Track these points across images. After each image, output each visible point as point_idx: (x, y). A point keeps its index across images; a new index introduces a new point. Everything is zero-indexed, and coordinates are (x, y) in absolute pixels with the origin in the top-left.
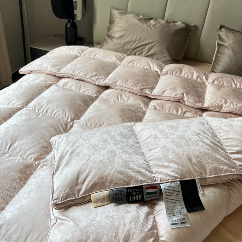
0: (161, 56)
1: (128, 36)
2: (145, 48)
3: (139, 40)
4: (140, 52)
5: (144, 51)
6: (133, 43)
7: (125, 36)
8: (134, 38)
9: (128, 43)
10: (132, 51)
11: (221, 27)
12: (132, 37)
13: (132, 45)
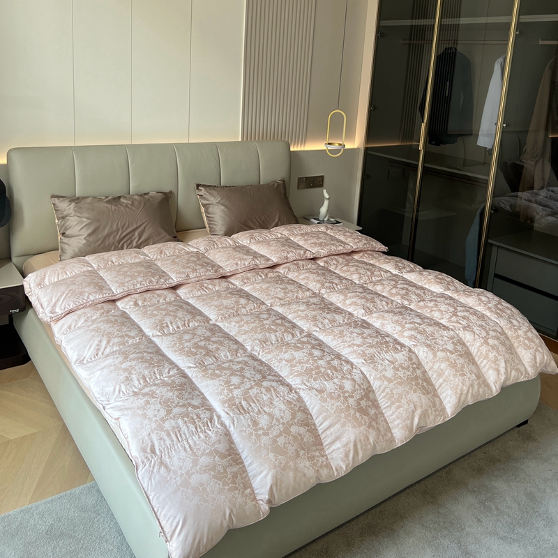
0: (159, 238)
1: (104, 227)
2: (134, 235)
3: (123, 228)
4: (128, 242)
5: (134, 239)
6: (115, 233)
7: (101, 228)
8: (115, 227)
9: (109, 235)
10: (117, 245)
11: (198, 186)
12: (111, 227)
13: (115, 237)
